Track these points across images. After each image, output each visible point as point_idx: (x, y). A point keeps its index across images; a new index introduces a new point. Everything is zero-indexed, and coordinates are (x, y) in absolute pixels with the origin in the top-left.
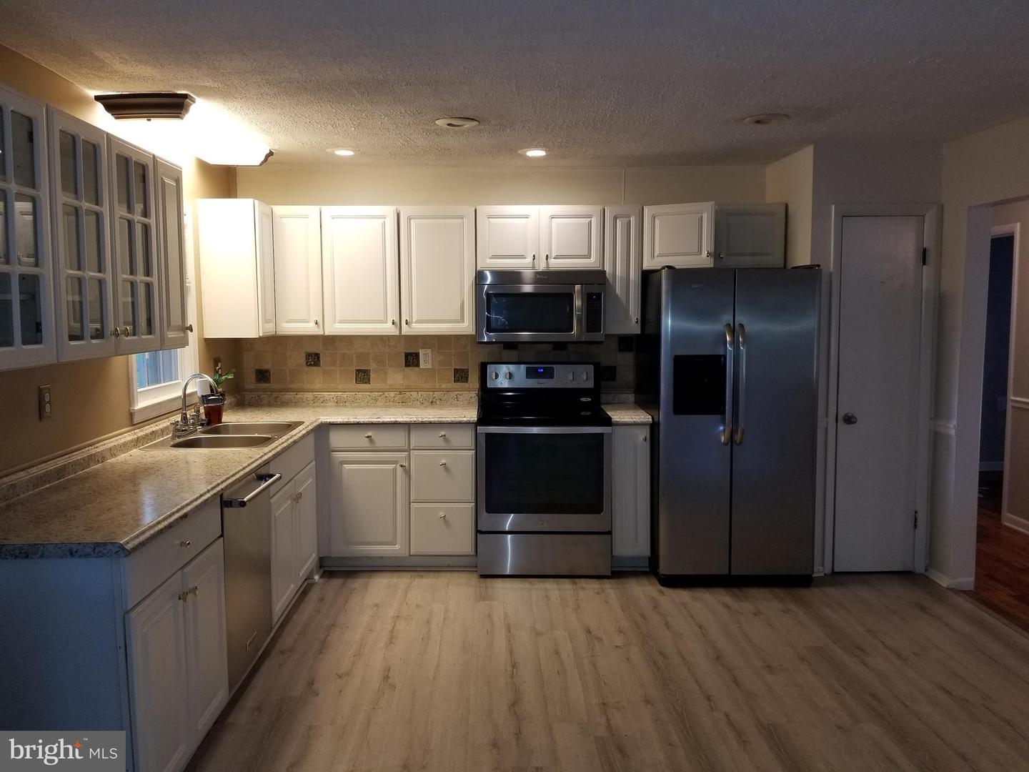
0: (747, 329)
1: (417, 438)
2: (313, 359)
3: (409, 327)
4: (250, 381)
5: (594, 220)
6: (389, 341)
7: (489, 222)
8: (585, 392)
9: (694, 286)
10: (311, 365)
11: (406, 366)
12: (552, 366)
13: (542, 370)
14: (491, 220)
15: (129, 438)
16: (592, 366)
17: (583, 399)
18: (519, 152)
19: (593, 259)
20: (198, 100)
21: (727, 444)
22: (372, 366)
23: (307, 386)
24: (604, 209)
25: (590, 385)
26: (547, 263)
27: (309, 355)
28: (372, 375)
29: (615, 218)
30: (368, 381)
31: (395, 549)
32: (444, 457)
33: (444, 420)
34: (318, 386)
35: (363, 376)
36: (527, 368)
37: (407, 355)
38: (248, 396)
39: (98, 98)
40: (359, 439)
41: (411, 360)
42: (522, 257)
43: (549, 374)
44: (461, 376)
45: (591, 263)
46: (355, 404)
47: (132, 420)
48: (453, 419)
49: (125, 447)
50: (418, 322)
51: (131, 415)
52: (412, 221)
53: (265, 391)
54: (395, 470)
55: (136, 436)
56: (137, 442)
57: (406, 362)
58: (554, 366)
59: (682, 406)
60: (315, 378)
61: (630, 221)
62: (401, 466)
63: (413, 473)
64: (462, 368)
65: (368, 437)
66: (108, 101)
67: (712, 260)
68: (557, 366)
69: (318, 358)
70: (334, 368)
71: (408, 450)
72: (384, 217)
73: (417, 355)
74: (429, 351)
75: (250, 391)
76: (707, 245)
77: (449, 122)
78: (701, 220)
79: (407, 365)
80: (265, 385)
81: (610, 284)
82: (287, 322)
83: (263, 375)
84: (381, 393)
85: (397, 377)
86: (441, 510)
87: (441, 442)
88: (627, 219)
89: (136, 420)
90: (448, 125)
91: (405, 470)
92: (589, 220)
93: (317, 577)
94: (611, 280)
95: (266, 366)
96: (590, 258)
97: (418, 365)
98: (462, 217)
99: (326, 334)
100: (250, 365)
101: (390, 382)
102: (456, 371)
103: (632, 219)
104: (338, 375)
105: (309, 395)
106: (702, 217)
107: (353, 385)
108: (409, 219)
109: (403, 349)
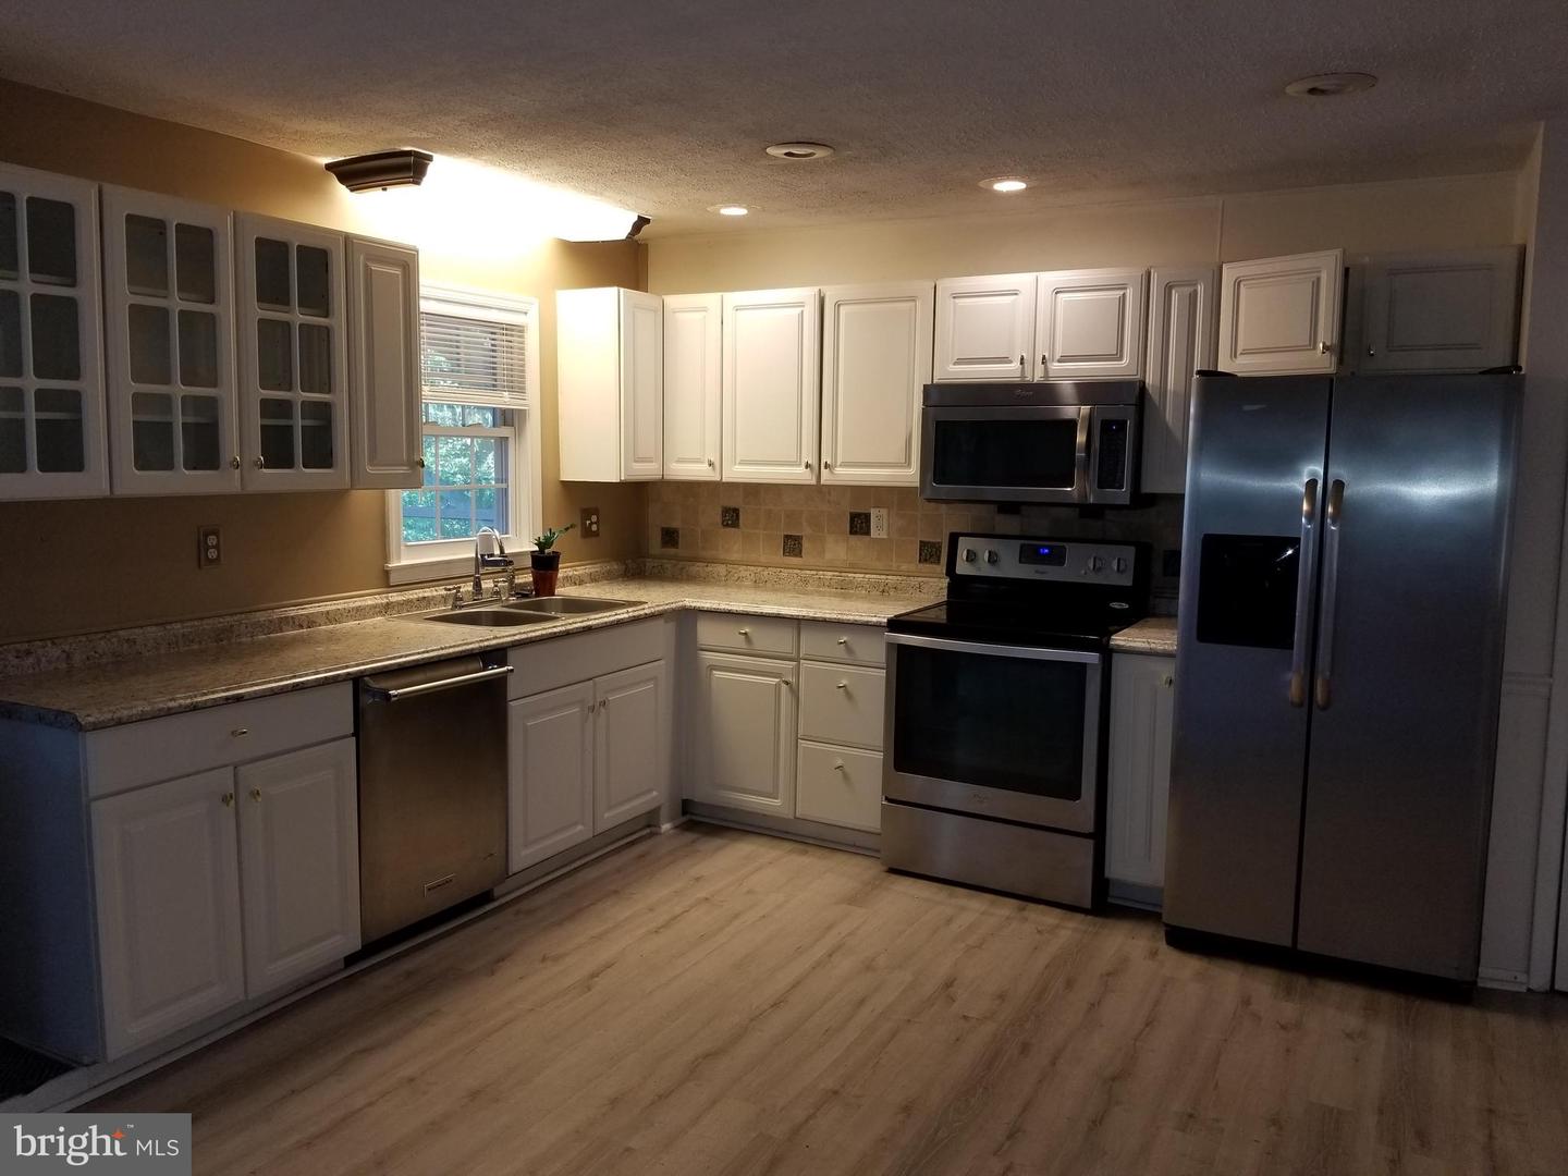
0: (1347, 492)
1: (810, 641)
2: (731, 517)
3: (832, 473)
4: (655, 545)
5: (1129, 293)
6: (829, 493)
7: (955, 304)
8: (1117, 592)
9: (1247, 408)
10: (727, 525)
11: (851, 533)
12: (1061, 544)
13: (1046, 551)
14: (957, 301)
15: (370, 602)
16: (1132, 550)
17: (1115, 605)
18: (982, 184)
19: (1125, 361)
20: (436, 157)
21: (1301, 705)
22: (805, 531)
23: (722, 556)
24: (1149, 274)
25: (1126, 580)
26: (1046, 369)
27: (726, 511)
28: (806, 545)
29: (1168, 289)
30: (799, 554)
31: (774, 805)
32: (846, 675)
33: (845, 617)
34: (735, 556)
35: (793, 545)
36: (1022, 546)
37: (854, 517)
38: (650, 563)
39: (329, 167)
40: (729, 635)
41: (859, 524)
42: (1005, 360)
43: (1057, 558)
44: (928, 553)
45: (1122, 367)
46: (775, 586)
47: (385, 580)
48: (857, 618)
49: (360, 613)
50: (845, 465)
51: (387, 573)
52: (841, 308)
53: (670, 558)
54: (777, 686)
55: (385, 601)
56: (387, 608)
57: (851, 527)
58: (1067, 545)
59: (1212, 626)
60: (732, 545)
61: (1196, 291)
62: (787, 683)
63: (802, 698)
64: (931, 540)
65: (745, 634)
66: (341, 168)
67: (1334, 359)
68: (1071, 544)
69: (738, 516)
70: (757, 531)
71: (797, 660)
72: (801, 305)
73: (867, 517)
74: (884, 512)
75: (654, 557)
76: (1327, 333)
77: (787, 151)
78: (1317, 284)
79: (853, 532)
80: (672, 551)
81: (1154, 404)
82: (678, 461)
83: (670, 537)
84: (815, 572)
85: (838, 548)
86: (839, 755)
87: (840, 652)
88: (1191, 289)
89: (394, 580)
90: (786, 154)
91: (791, 688)
92: (1122, 293)
93: (666, 827)
94: (1156, 398)
95: (675, 524)
96: (1121, 358)
97: (868, 533)
98: (913, 299)
99: (724, 480)
100: (656, 520)
101: (828, 556)
102: (923, 544)
103: (1200, 289)
104: (761, 544)
105: (722, 569)
106: (1319, 279)
107: (779, 558)
108: (838, 305)
109: (847, 508)
